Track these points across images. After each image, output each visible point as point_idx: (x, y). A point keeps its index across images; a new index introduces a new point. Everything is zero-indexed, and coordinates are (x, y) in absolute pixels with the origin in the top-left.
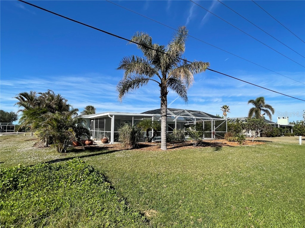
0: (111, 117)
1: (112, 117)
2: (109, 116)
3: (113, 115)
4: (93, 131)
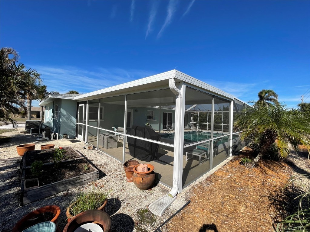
1: (179, 88)
2: (172, 84)
4: (85, 126)
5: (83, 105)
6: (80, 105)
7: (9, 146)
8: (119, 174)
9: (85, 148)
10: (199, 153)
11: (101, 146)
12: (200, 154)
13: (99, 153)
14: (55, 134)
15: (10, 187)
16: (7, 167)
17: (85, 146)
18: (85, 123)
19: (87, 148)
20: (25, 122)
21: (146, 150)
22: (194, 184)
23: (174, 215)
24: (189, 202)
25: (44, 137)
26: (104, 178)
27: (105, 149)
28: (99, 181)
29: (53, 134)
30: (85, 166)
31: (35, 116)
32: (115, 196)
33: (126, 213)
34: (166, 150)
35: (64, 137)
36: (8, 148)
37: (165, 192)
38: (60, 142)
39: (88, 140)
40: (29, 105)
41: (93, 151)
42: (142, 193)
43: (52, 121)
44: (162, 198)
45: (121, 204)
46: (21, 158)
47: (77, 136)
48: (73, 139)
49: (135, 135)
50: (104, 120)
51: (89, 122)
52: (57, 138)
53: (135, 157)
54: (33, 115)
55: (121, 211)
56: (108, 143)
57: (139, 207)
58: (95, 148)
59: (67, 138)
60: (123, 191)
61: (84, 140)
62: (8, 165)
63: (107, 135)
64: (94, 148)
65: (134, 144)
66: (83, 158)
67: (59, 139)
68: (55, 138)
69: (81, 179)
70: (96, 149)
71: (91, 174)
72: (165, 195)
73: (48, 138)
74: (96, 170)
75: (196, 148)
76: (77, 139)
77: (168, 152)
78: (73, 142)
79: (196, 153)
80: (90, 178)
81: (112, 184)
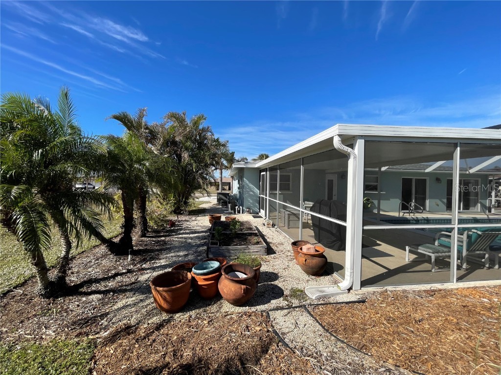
0: (349, 150)
1: (352, 146)
2: (337, 143)
3: (361, 137)
4: (266, 199)
5: (264, 173)
6: (262, 173)
7: (205, 216)
8: (290, 256)
9: (264, 225)
10: (431, 251)
11: (282, 225)
12: (433, 253)
13: (278, 232)
14: (239, 207)
15: (203, 245)
16: (202, 232)
17: (264, 222)
18: (266, 196)
19: (266, 225)
20: (216, 195)
21: (332, 234)
22: (390, 288)
23: (330, 303)
24: (364, 302)
25: (230, 210)
26: (272, 256)
27: (286, 228)
28: (267, 256)
29: (237, 207)
30: (255, 239)
31: (227, 188)
32: (275, 271)
33: (280, 285)
34: (378, 242)
35: (248, 212)
36: (204, 217)
37: (336, 283)
38: (243, 216)
39: (269, 216)
40: (220, 176)
41: (271, 228)
42: (305, 277)
43: (238, 193)
44: (327, 287)
45: (278, 278)
46: (211, 225)
47: (260, 212)
48: (256, 215)
49: (320, 213)
50: (292, 192)
51: (270, 194)
52: (241, 212)
53: (319, 243)
54: (225, 187)
55: (276, 283)
56: (289, 221)
57: (296, 286)
58: (275, 225)
59: (251, 213)
60: (286, 270)
61: (266, 216)
62: (203, 230)
63: (289, 211)
64: (273, 225)
65: (318, 224)
66: (257, 232)
67: (242, 213)
68: (239, 212)
69: (249, 249)
70: (276, 227)
71: (258, 247)
72: (333, 286)
73: (233, 212)
74: (265, 244)
75: (436, 243)
76: (260, 214)
77: (380, 245)
78: (254, 217)
79: (425, 249)
80: (257, 250)
81: (278, 262)
